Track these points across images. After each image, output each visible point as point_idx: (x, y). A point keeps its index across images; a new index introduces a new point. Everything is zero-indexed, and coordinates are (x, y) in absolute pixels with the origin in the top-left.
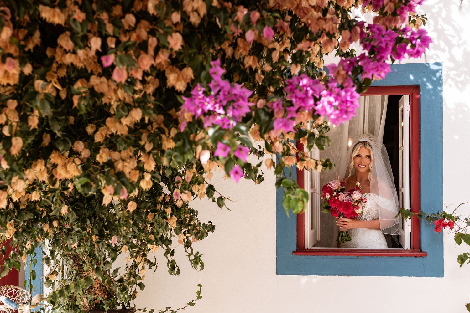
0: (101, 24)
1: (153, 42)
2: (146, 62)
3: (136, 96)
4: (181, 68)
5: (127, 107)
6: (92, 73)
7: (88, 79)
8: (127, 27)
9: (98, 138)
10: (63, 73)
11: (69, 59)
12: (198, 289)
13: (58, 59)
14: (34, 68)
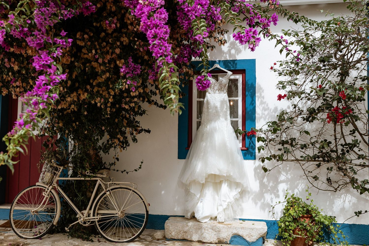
0: (95, 46)
1: (111, 51)
2: (109, 57)
3: (107, 68)
4: (121, 59)
5: (104, 72)
6: (92, 61)
7: (91, 63)
8: (103, 46)
9: (94, 84)
10: (83, 61)
11: (86, 56)
12: (141, 164)
13: (82, 56)
14: (75, 59)
